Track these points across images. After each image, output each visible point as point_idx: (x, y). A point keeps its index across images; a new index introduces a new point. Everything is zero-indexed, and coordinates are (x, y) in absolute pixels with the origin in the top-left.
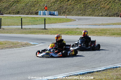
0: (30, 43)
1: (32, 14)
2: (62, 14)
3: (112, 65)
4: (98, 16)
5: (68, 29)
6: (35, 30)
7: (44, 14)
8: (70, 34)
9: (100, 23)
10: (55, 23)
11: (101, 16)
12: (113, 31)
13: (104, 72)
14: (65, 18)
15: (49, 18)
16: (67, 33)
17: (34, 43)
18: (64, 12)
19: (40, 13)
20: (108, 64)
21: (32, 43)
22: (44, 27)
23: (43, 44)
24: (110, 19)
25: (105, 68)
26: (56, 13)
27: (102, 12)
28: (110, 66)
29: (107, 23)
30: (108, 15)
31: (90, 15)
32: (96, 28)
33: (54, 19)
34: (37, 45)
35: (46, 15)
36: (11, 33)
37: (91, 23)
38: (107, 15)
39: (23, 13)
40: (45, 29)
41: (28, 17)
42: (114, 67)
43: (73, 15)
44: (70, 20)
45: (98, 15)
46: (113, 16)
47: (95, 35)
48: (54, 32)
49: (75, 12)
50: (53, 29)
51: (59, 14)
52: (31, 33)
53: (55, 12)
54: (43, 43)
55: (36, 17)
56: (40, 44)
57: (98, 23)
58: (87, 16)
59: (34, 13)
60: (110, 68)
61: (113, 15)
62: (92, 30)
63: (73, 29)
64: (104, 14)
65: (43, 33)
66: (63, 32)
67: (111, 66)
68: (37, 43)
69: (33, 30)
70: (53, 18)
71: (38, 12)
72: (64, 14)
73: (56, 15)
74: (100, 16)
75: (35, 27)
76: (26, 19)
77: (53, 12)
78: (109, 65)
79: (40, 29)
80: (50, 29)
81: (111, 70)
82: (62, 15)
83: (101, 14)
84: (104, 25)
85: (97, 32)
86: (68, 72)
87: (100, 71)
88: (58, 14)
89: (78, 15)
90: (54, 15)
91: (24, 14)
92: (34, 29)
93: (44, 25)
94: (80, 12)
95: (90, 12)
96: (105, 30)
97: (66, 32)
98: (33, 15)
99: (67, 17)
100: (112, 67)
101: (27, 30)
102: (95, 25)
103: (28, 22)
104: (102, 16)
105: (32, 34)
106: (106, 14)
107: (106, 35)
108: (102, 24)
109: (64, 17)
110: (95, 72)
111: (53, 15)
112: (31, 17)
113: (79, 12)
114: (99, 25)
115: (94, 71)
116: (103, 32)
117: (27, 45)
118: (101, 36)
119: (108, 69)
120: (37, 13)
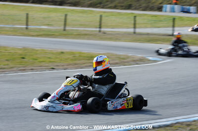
0: (148, 58)
1: (152, 9)
7: (172, 10)
17: (154, 59)
21: (150, 58)
23: (169, 60)
35: (174, 12)
36: (117, 39)
39: (137, 8)
48: (189, 41)
52: (150, 41)
53: (191, 7)
55: (158, 15)
56: (165, 60)
69: (153, 36)
70: (188, 17)
77: (188, 7)
79: (165, 35)
90: (189, 13)
93: (171, 29)
105: (152, 43)
112: (150, 15)
117: (142, 61)
120: (160, 9)
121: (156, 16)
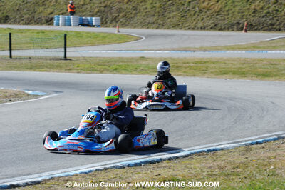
0: (26, 92)
1: (38, 22)
2: (109, 22)
3: (206, 144)
4: (193, 29)
5: (121, 60)
6: (41, 61)
7: (68, 23)
8: (123, 71)
9: (198, 45)
10: (93, 44)
11: (201, 28)
12: (223, 66)
13: (186, 161)
14: (116, 32)
15: (79, 33)
16: (116, 69)
17: (36, 93)
18: (115, 19)
19: (58, 20)
20: (198, 143)
21: (30, 92)
22: (62, 55)
23: (55, 95)
24: (220, 36)
25: (188, 153)
26: (95, 20)
27: (202, 20)
28: (201, 147)
29: (214, 45)
30: (219, 27)
31: (175, 26)
32: (185, 58)
33: (89, 35)
34: (42, 96)
35: (70, 25)
37: (175, 46)
38: (215, 25)
39: (18, 20)
40: (65, 58)
41: (29, 30)
42: (209, 149)
43: (135, 27)
44: (128, 38)
45: (195, 26)
46: (228, 29)
47: (180, 75)
48: (87, 66)
49: (139, 18)
50: (84, 58)
51: (103, 23)
52: (31, 68)
53: (94, 18)
54: (57, 92)
55: (46, 31)
56: (50, 94)
57: (191, 45)
58: (169, 28)
59: (44, 21)
60: (201, 152)
61: (230, 27)
62: (175, 62)
63: (132, 58)
64: (209, 24)
65: (59, 68)
66: (107, 67)
67: (204, 146)
68: (43, 91)
69: (37, 61)
70: (88, 33)
71: (52, 19)
72: (114, 23)
73: (94, 26)
74: (198, 29)
75: (42, 55)
76: (23, 34)
77: (89, 18)
78: (199, 145)
79: (53, 59)
80: (78, 59)
81: (201, 157)
82: (109, 26)
83: (200, 25)
84: (205, 51)
85: (186, 68)
86: (103, 161)
87: (177, 158)
88: (99, 23)
89: (148, 25)
90: (91, 26)
91: (19, 22)
92: (39, 59)
93: (63, 50)
94: (151, 19)
95: (175, 20)
96: (205, 62)
97: (115, 67)
98: (42, 24)
99: (121, 30)
100: (205, 149)
101: (23, 61)
102: (185, 50)
103: (27, 43)
104: (203, 28)
105: (34, 71)
106: (213, 25)
107: (207, 75)
108: (202, 47)
109: (114, 30)
110: (165, 160)
111: (89, 25)
112: (36, 30)
113: (149, 19)
114: (194, 51)
115: (161, 159)
116: (200, 68)
117: (18, 96)
118: (194, 76)
119: (195, 153)
120: (50, 21)
121: (43, 32)
